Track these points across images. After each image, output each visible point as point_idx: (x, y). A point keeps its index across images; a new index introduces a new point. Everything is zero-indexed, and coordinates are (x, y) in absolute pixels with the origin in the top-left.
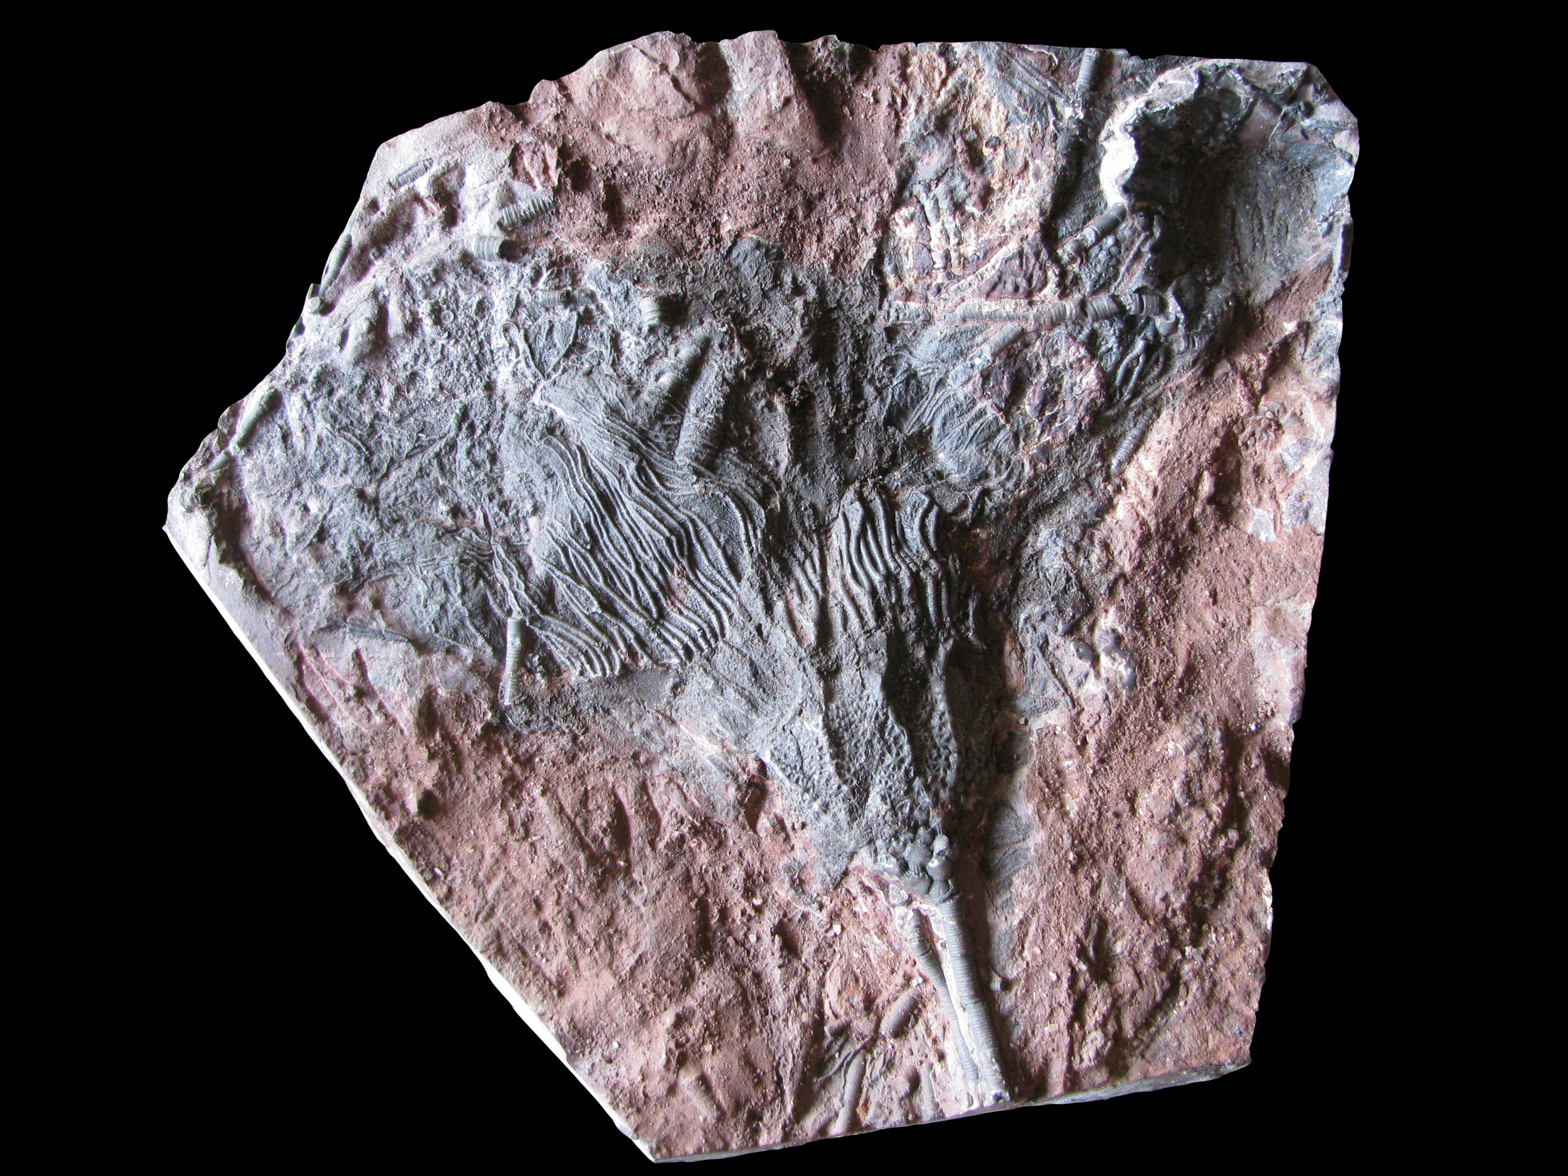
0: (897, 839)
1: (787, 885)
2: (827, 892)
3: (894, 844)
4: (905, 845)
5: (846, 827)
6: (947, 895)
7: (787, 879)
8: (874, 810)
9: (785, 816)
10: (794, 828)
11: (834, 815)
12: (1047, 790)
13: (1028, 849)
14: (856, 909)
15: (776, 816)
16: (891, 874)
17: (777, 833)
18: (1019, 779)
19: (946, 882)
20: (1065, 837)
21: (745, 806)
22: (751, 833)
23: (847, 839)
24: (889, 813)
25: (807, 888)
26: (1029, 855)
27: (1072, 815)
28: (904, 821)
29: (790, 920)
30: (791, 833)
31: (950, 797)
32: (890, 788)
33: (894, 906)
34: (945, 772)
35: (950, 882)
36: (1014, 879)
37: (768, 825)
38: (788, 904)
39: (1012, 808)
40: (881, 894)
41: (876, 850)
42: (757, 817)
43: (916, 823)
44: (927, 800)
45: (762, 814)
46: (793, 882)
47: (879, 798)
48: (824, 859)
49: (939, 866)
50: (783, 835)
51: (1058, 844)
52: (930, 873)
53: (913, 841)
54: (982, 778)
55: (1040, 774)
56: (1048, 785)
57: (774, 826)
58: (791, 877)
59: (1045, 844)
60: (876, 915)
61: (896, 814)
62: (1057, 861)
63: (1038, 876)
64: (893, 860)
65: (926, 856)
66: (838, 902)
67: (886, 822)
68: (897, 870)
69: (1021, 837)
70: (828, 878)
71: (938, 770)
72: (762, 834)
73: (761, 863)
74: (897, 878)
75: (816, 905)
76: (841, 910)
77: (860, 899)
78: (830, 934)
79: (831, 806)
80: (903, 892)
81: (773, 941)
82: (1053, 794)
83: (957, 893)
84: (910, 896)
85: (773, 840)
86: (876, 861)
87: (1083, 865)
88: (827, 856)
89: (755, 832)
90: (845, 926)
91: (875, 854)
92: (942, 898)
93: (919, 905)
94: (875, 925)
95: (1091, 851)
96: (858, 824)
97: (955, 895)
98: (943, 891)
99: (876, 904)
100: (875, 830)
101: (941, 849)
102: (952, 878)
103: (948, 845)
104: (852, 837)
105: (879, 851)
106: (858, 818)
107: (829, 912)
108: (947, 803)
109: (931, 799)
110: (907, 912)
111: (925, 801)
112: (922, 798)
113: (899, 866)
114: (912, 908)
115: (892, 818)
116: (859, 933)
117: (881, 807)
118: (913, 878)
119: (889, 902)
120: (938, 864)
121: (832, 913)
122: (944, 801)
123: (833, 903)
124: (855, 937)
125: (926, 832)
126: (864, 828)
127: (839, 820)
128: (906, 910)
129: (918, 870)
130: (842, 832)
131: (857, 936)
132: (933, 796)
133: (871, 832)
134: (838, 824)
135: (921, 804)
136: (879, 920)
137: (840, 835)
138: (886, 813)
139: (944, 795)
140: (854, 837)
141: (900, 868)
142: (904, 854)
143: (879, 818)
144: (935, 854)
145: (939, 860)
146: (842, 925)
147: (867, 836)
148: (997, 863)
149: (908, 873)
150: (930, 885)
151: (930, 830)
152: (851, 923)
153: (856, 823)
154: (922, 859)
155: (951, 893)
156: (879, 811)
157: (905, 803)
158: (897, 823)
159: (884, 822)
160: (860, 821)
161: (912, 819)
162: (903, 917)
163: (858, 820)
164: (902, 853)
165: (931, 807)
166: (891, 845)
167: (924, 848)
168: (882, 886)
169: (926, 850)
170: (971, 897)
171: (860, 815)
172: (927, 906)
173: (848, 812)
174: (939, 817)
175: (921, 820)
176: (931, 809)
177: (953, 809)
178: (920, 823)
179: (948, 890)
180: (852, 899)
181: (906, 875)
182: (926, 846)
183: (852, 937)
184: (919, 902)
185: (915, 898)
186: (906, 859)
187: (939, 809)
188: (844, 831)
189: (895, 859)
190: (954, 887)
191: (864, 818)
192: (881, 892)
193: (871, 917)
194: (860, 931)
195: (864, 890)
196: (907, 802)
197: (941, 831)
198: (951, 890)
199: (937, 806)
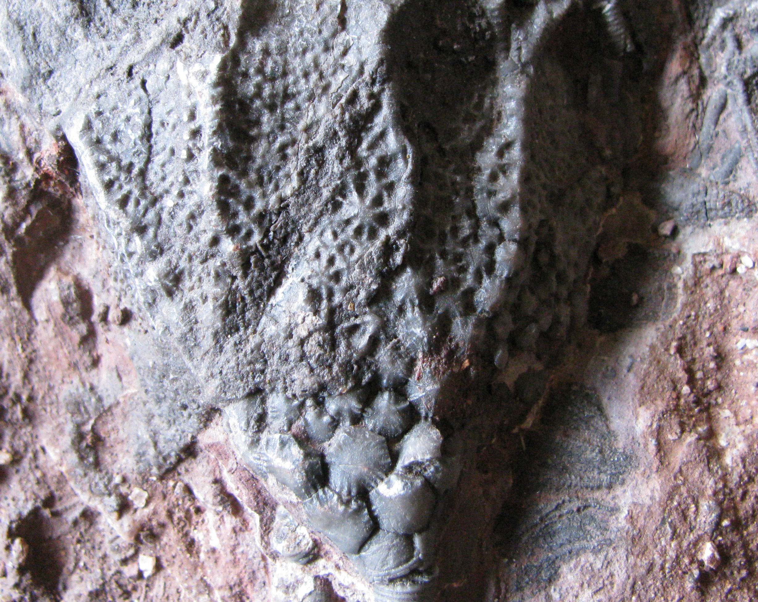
0: (320, 404)
1: (66, 440)
2: (144, 480)
3: (310, 414)
4: (335, 424)
5: (207, 342)
6: (402, 569)
7: (69, 427)
8: (284, 321)
9: (95, 287)
10: (104, 318)
11: (189, 307)
12: (686, 389)
13: (615, 510)
14: (197, 535)
15: (78, 283)
16: (283, 483)
17: (72, 322)
18: (631, 349)
19: (408, 538)
20: (704, 505)
21: (19, 242)
22: (17, 304)
23: (202, 373)
24: (317, 337)
25: (107, 458)
26: (613, 525)
27: (728, 460)
28: (346, 367)
29: (56, 514)
30: (100, 328)
31: (473, 340)
32: (337, 277)
33: (275, 556)
34: (478, 277)
35: (417, 541)
36: (564, 569)
37: (55, 298)
38: (61, 480)
39: (600, 409)
40: (255, 520)
41: (262, 419)
42: (41, 275)
43: (376, 378)
44: (418, 331)
45: (52, 272)
46: (80, 436)
47: (302, 293)
48: (152, 406)
49: (402, 498)
50: (83, 328)
51: (685, 517)
52: (377, 506)
53: (356, 420)
54: (556, 321)
55: (680, 350)
56: (691, 381)
57: (66, 303)
58: (79, 426)
59: (657, 510)
60: (235, 562)
61: (334, 345)
62: (672, 554)
63: (620, 577)
64: (296, 451)
65: (377, 465)
66: (162, 507)
67: (303, 357)
68: (299, 478)
69: (605, 478)
70: (152, 451)
71: (463, 270)
72: (40, 314)
73: (26, 376)
74: (294, 498)
75: (113, 502)
76: (163, 526)
77: (210, 516)
78: (130, 571)
79: (187, 283)
80: (302, 530)
81: (8, 548)
82: (697, 402)
83: (428, 571)
84: (316, 544)
85: (59, 333)
86: (255, 442)
87: (724, 577)
88: (159, 401)
89: (27, 305)
90: (165, 564)
91: (258, 427)
92: (388, 574)
93: (331, 570)
94: (227, 583)
95: (751, 550)
96: (236, 344)
97: (420, 573)
98: (395, 559)
99: (240, 539)
100: (274, 367)
101: (419, 458)
102: (424, 534)
103: (439, 454)
104: (216, 370)
105: (269, 420)
106: (242, 329)
107: (138, 525)
108: (463, 353)
109: (429, 333)
110: (300, 577)
111: (413, 334)
112: (408, 323)
113: (307, 472)
114: (313, 572)
115: (322, 352)
116: (189, 589)
117: (302, 315)
118: (331, 508)
119: (268, 544)
120: (402, 492)
121: (142, 528)
122: (457, 346)
123: (152, 506)
124: (178, 592)
125: (393, 408)
126: (249, 358)
127: (196, 322)
128: (299, 573)
129: (349, 492)
130: (198, 353)
131: (183, 592)
132: (433, 327)
133: (262, 372)
134: (191, 329)
135: (400, 337)
136: (238, 575)
137: (191, 357)
138: (310, 334)
139: (462, 332)
140: (221, 372)
141: (307, 476)
142: (326, 444)
143: (290, 343)
144: (399, 467)
145: (406, 484)
146: (158, 560)
147: (250, 379)
148: (536, 525)
149: (324, 493)
150: (367, 535)
151: (404, 405)
152: (177, 561)
153: (232, 340)
154: (366, 470)
155: (412, 567)
156: (297, 325)
157: (364, 323)
158: (330, 367)
159: (299, 355)
160: (244, 337)
161: (369, 367)
162: (288, 587)
163: (241, 333)
164: (323, 441)
165: (424, 352)
166: (301, 414)
167: (377, 444)
168: (261, 504)
169: (381, 452)
170: (455, 585)
171: (249, 325)
172: (350, 577)
173: (220, 306)
174: (435, 382)
175: (389, 376)
176: (420, 355)
177: (472, 372)
178: (385, 381)
179: (407, 561)
180: (192, 510)
181: (318, 497)
182: (383, 442)
183: (173, 591)
184: (333, 564)
185: (326, 553)
186: (328, 459)
187: (439, 361)
188: (202, 353)
189: (302, 451)
190: (424, 555)
191: (255, 332)
192: (257, 517)
193: (223, 561)
194: (192, 583)
195: (222, 499)
196: (368, 322)
197: (430, 415)
198: (415, 562)
199: (438, 353)
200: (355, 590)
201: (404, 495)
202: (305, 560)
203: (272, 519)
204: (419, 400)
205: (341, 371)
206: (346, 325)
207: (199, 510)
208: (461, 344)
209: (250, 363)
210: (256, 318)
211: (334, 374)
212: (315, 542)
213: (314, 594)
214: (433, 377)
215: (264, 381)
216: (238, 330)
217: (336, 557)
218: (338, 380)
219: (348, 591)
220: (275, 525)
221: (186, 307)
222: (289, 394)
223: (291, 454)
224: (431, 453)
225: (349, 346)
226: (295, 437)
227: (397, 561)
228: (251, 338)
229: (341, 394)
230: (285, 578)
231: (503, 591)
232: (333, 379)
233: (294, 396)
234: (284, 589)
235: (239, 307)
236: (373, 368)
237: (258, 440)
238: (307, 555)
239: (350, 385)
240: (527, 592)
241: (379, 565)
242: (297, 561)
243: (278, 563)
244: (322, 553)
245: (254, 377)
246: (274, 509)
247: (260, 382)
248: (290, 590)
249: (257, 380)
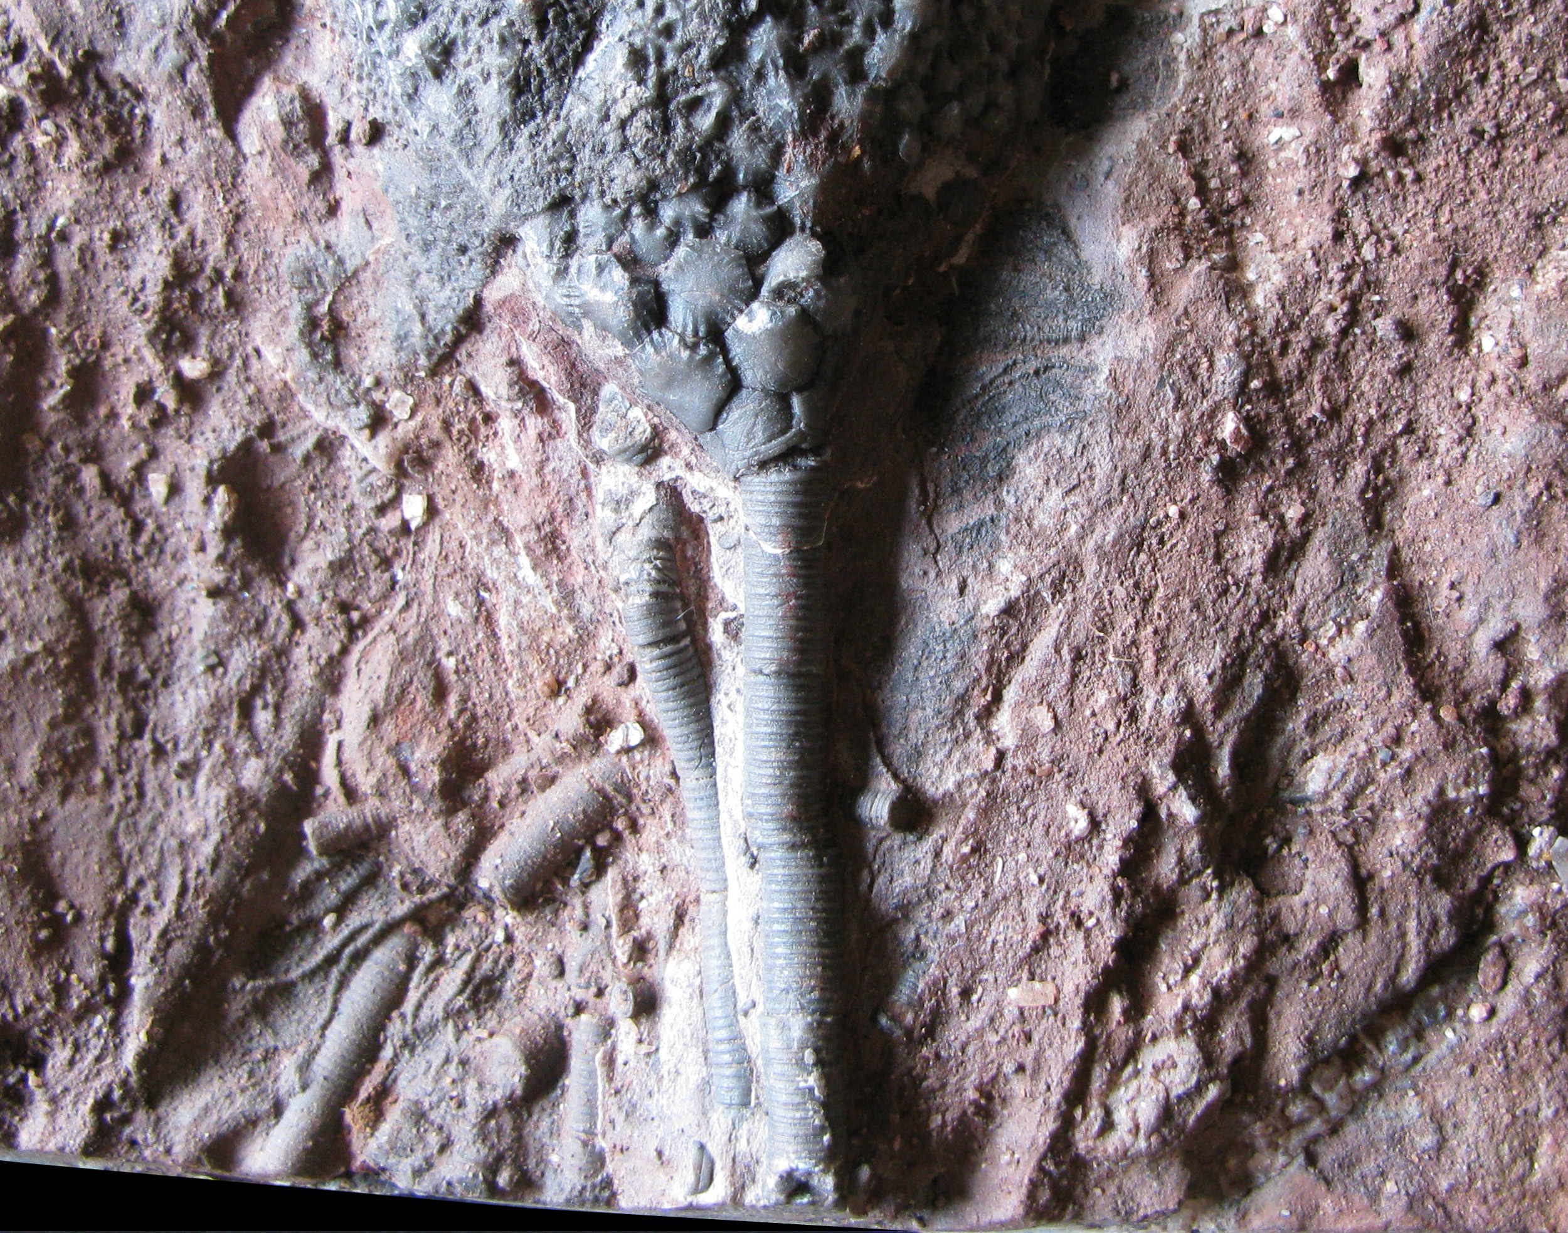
0: (651, 212)
1: (292, 332)
2: (408, 379)
3: (638, 227)
4: (673, 239)
5: (491, 137)
6: (775, 446)
7: (296, 311)
8: (597, 98)
9: (329, 97)
10: (345, 138)
11: (465, 92)
12: (1194, 203)
13: (1089, 371)
14: (488, 455)
15: (305, 94)
16: (603, 328)
17: (296, 151)
18: (1111, 149)
19: (782, 400)
20: (1221, 359)
21: (217, 40)
22: (217, 132)
23: (484, 186)
24: (644, 116)
25: (352, 354)
26: (1088, 392)
27: (1259, 299)
28: (686, 156)
29: (278, 449)
30: (337, 156)
31: (864, 117)
32: (668, 31)
33: (599, 458)
34: (869, 31)
35: (796, 402)
36: (1021, 459)
37: (273, 117)
38: (286, 394)
39: (1067, 234)
40: (568, 414)
41: (570, 239)
42: (249, 89)
43: (729, 171)
44: (785, 103)
45: (267, 83)
46: (313, 323)
47: (621, 56)
48: (417, 259)
49: (770, 333)
50: (314, 160)
51: (1193, 375)
52: (737, 351)
53: (704, 231)
54: (990, 105)
55: (1183, 148)
56: (1202, 191)
57: (288, 123)
58: (310, 307)
59: (1151, 366)
60: (543, 487)
61: (667, 127)
62: (1177, 430)
63: (1102, 469)
64: (619, 276)
65: (733, 290)
66: (433, 416)
67: (625, 145)
68: (622, 316)
69: (1074, 326)
70: (418, 329)
71: (848, 21)
72: (250, 142)
73: (230, 242)
74: (619, 350)
75: (362, 414)
76: (436, 445)
77: (506, 424)
78: (391, 521)
79: (461, 57)
80: (637, 413)
81: (207, 501)
82: (1212, 221)
83: (815, 451)
84: (657, 433)
85: (280, 170)
86: (562, 272)
87: (1260, 468)
88: (427, 247)
89: (231, 133)
90: (440, 503)
91: (566, 250)
92: (756, 453)
93: (680, 472)
94: (533, 520)
95: (1299, 427)
96: (531, 136)
97: (803, 453)
98: (764, 430)
99: (549, 450)
100: (586, 164)
101: (791, 276)
102: (806, 394)
103: (820, 271)
104: (505, 176)
105: (581, 240)
106: (539, 114)
107: (400, 445)
108: (851, 136)
109: (800, 105)
110: (635, 486)
111: (777, 107)
112: (770, 93)
113: (635, 304)
114: (655, 478)
115: (651, 136)
116: (477, 537)
117: (622, 86)
118: (671, 356)
119: (588, 442)
120: (769, 326)
121: (406, 449)
122: (842, 125)
123: (419, 417)
124: (462, 546)
125: (754, 213)
126: (550, 152)
127: (476, 111)
128: (634, 480)
129: (696, 333)
130: (479, 156)
131: (470, 544)
132: (806, 97)
133: (570, 171)
134: (469, 122)
135: (761, 114)
136: (549, 507)
137: (470, 164)
138: (634, 113)
139: (847, 105)
140: (512, 178)
141: (635, 311)
142: (661, 268)
143: (607, 127)
144: (765, 291)
145: (774, 313)
146: (430, 499)
147: (553, 183)
148: (976, 397)
149: (661, 335)
150: (725, 396)
151: (769, 210)
152: (459, 499)
153: (526, 131)
154: (717, 297)
155: (791, 443)
156: (615, 101)
157: (708, 94)
158: (663, 156)
159: (619, 142)
160: (543, 126)
161: (718, 157)
162: (618, 503)
163: (538, 121)
164: (657, 264)
165: (794, 132)
166: (625, 228)
167: (733, 260)
168: (577, 386)
169: (740, 271)
170: (860, 485)
171: (549, 108)
172: (708, 480)
173: (509, 83)
174: (812, 175)
175: (746, 169)
176: (790, 138)
177: (867, 165)
178: (741, 176)
179: (783, 432)
180: (479, 417)
181: (652, 340)
182: (741, 257)
183: (454, 545)
184: (683, 463)
185: (672, 446)
186: (665, 287)
187: (816, 146)
188: (485, 154)
189: (627, 275)
190: (806, 425)
191: (558, 117)
192: (572, 407)
193: (525, 490)
194: (482, 529)
195: (521, 390)
196: (714, 93)
197: (809, 224)
198: (795, 435)
199: (816, 135)
200: (716, 499)
201: (772, 329)
202: (641, 457)
203: (593, 410)
204: (791, 202)
205: (680, 162)
206: (683, 98)
207: (489, 418)
208: (847, 123)
209: (552, 160)
210: (559, 98)
211: (669, 165)
212: (655, 428)
213: (656, 510)
214: (808, 168)
215: (572, 184)
216: (533, 116)
217: (686, 451)
218: (675, 174)
219: (705, 501)
220: (598, 417)
221: (460, 91)
222: (608, 200)
223: (613, 281)
224: (807, 269)
225: (689, 127)
226: (619, 258)
227: (767, 434)
228: (552, 126)
229: (679, 195)
230: (613, 489)
231: (932, 495)
232: (667, 172)
233: (615, 201)
234: (614, 505)
235: (534, 84)
236: (724, 157)
237: (566, 268)
238: (643, 449)
239: (691, 180)
240: (968, 495)
241: (744, 440)
242: (629, 460)
243: (604, 469)
244: (666, 446)
245: (558, 181)
246: (595, 393)
247: (566, 187)
248: (623, 506)
249: (563, 183)
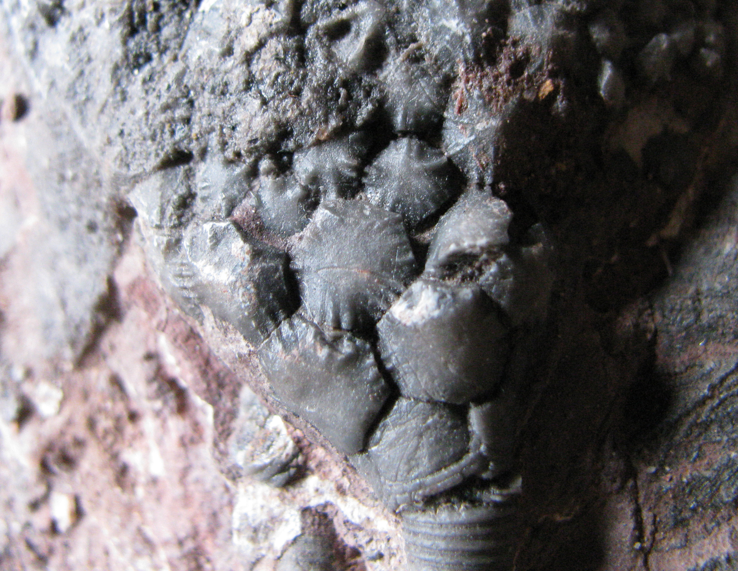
0: (283, 167)
2: (56, 371)
3: (267, 186)
4: (310, 200)
5: (104, 88)
6: (446, 477)
11: (79, 39)
14: (133, 457)
16: (222, 318)
19: (455, 414)
24: (275, 46)
28: (326, 93)
33: (235, 474)
35: (474, 417)
40: (207, 417)
41: (185, 204)
43: (383, 112)
44: (454, 24)
49: (437, 323)
53: (350, 189)
60: (186, 498)
61: (303, 58)
64: (238, 248)
65: (388, 266)
66: (79, 412)
67: (250, 83)
70: (59, 318)
74: (243, 346)
75: (11, 406)
78: (42, 519)
80: (276, 422)
83: (501, 481)
84: (301, 448)
86: (173, 245)
88: (63, 226)
90: (86, 505)
91: (180, 217)
92: (421, 486)
93: (330, 496)
94: (176, 534)
96: (145, 82)
97: (485, 485)
98: (431, 456)
99: (192, 457)
100: (205, 110)
101: (466, 244)
102: (487, 406)
103: (504, 238)
104: (115, 131)
105: (198, 205)
106: (155, 56)
107: (44, 442)
108: (540, 68)
109: (473, 26)
110: (276, 511)
111: (443, 30)
112: (434, 13)
113: (257, 286)
114: (299, 503)
115: (281, 69)
116: (121, 547)
117: (247, 11)
118: (304, 355)
119: (224, 454)
120: (436, 313)
121: (49, 447)
122: (527, 53)
123: (67, 412)
124: (107, 553)
125: (416, 165)
126: (164, 100)
127: (90, 60)
128: (275, 504)
129: (337, 325)
130: (92, 110)
131: (115, 552)
132: (480, 17)
133: (187, 121)
134: (82, 73)
135: (423, 40)
136: (192, 520)
137: (83, 122)
138: (261, 45)
139: (532, 29)
140: (122, 133)
141: (258, 294)
142: (294, 239)
143: (230, 62)
144: (430, 267)
145: (443, 296)
146: (77, 500)
147: (167, 135)
148: (703, 402)
149: (292, 326)
150: (376, 408)
151: (436, 161)
152: (104, 501)
153: (140, 75)
154: (366, 275)
155: (467, 472)
156: (240, 31)
157: (355, 17)
158: (298, 93)
159: (242, 79)
160: (159, 69)
161: (368, 94)
162: (256, 530)
163: (154, 63)
164: (290, 234)
165: (466, 61)
166: (251, 189)
167: (385, 225)
168: (214, 386)
169: (395, 240)
170: (559, 518)
171: (166, 49)
172: (364, 508)
173: (120, 20)
174: (492, 115)
175: (406, 110)
176: (461, 69)
177: (560, 104)
178: (399, 119)
179: (457, 457)
180: (125, 415)
181: (280, 334)
182: (398, 221)
183: (98, 552)
184: (333, 486)
185: (320, 465)
186: (298, 264)
187: (496, 78)
188: (98, 108)
189: (247, 247)
190: (489, 448)
191: (175, 59)
192: (210, 410)
193: (167, 500)
194: (126, 537)
195: (160, 388)
196: (363, 14)
197: (488, 180)
198: (472, 462)
200: (374, 532)
201: (439, 318)
202: (281, 477)
203: (233, 414)
204: (465, 150)
206: (322, 23)
207: (134, 417)
208: (534, 51)
209: (166, 108)
210: (178, 36)
211: (304, 105)
212: (298, 441)
213: (301, 542)
214: (486, 105)
215: (188, 137)
216: (149, 58)
217: (337, 472)
218: (312, 113)
219: (360, 534)
220: (237, 424)
221: (73, 39)
222: (229, 154)
223: (230, 255)
224: (488, 234)
225: (330, 57)
226: (238, 226)
227: (436, 459)
228: (168, 70)
229: (318, 143)
230: (250, 514)
231: (649, 529)
232: (301, 114)
233: (238, 155)
234: (250, 533)
235: (151, 19)
236: (375, 94)
237: (178, 241)
238: (284, 467)
239: (333, 123)
240: (695, 527)
241: (403, 468)
242: (268, 480)
244: (312, 464)
245: (173, 133)
246: (235, 394)
247: (181, 140)
248: (261, 535)
249: (177, 137)
